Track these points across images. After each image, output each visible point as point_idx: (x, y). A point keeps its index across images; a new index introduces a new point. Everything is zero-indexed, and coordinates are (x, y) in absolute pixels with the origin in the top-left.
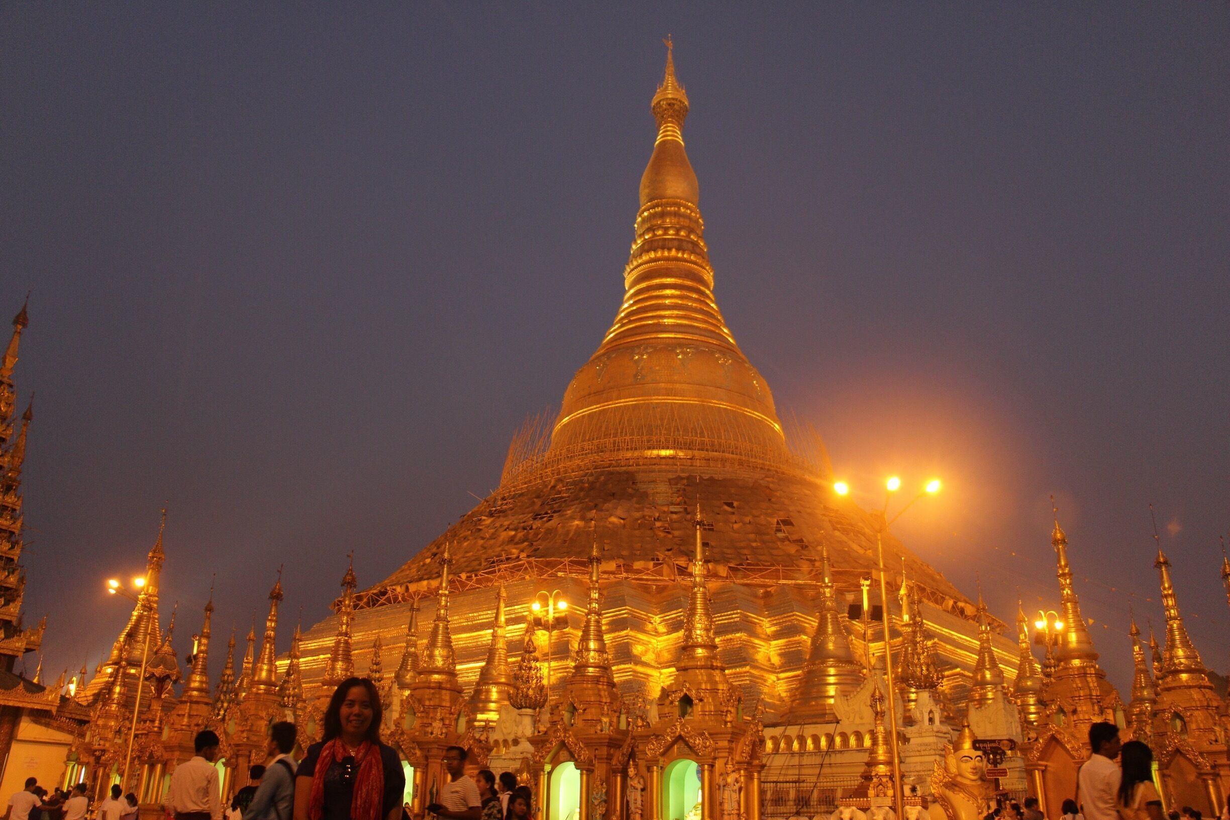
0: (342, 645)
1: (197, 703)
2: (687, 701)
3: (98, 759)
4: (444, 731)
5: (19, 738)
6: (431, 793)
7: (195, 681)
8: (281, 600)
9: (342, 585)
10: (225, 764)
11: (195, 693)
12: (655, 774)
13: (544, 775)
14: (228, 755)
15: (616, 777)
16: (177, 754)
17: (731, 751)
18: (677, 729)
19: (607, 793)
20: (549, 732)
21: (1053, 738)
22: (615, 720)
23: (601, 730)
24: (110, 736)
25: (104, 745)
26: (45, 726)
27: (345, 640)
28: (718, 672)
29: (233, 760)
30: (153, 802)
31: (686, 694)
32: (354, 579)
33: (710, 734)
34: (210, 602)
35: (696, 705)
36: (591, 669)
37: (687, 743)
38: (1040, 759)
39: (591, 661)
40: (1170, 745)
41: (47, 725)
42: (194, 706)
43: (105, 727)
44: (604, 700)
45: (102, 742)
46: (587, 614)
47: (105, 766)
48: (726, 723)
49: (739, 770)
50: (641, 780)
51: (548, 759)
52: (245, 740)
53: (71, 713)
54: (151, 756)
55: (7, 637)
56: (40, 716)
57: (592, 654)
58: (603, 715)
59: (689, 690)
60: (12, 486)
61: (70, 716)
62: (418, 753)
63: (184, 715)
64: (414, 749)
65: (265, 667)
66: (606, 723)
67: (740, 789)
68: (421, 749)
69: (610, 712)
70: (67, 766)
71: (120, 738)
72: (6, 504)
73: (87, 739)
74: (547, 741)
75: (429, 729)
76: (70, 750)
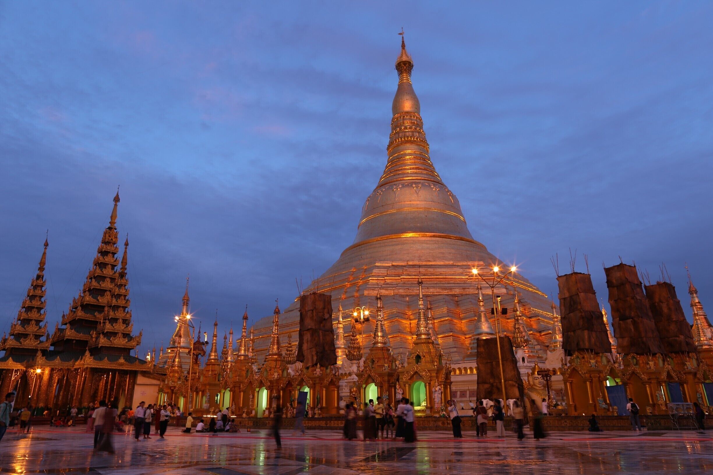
0: (276, 338)
1: (214, 365)
2: (418, 358)
3: (173, 390)
4: (321, 372)
5: (137, 383)
6: (317, 399)
7: (213, 356)
8: (248, 319)
9: (274, 313)
10: (230, 391)
11: (213, 361)
12: (407, 387)
13: (363, 389)
14: (231, 386)
15: (392, 388)
16: (208, 387)
17: (437, 377)
18: (415, 369)
19: (389, 395)
20: (364, 371)
21: (574, 369)
22: (390, 365)
23: (385, 370)
24: (176, 380)
25: (174, 384)
26: (148, 378)
27: (277, 336)
28: (431, 344)
29: (233, 389)
30: (199, 408)
31: (418, 354)
32: (279, 311)
33: (428, 370)
34: (216, 322)
35: (422, 359)
36: (379, 344)
37: (419, 375)
38: (569, 377)
39: (379, 341)
40: (630, 370)
41: (149, 377)
42: (213, 366)
43: (173, 376)
44: (386, 357)
45: (173, 383)
46: (377, 321)
47: (176, 394)
48: (434, 366)
49: (441, 385)
50: (402, 390)
51: (364, 382)
52: (237, 380)
53: (157, 371)
54: (197, 388)
55: (129, 341)
56: (145, 374)
57: (380, 338)
58: (385, 363)
59: (419, 352)
60: (124, 275)
61: (157, 372)
62: (311, 382)
63: (209, 370)
64: (309, 381)
65: (243, 348)
66: (386, 367)
67: (442, 393)
68: (312, 381)
69: (388, 362)
70: (159, 394)
71: (180, 381)
72: (122, 284)
73: (166, 383)
74: (363, 375)
75: (315, 372)
76: (159, 387)
